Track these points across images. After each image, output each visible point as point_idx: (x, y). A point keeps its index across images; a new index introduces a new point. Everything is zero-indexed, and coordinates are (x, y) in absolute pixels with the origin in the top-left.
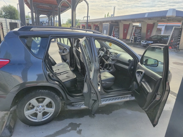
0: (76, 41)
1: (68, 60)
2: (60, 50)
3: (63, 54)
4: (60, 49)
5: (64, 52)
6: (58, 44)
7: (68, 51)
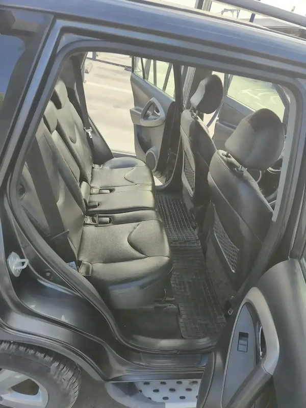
0: (203, 83)
1: (156, 149)
2: (135, 106)
3: (144, 123)
4: (137, 101)
5: (145, 116)
6: (133, 81)
7: (162, 114)
